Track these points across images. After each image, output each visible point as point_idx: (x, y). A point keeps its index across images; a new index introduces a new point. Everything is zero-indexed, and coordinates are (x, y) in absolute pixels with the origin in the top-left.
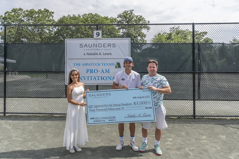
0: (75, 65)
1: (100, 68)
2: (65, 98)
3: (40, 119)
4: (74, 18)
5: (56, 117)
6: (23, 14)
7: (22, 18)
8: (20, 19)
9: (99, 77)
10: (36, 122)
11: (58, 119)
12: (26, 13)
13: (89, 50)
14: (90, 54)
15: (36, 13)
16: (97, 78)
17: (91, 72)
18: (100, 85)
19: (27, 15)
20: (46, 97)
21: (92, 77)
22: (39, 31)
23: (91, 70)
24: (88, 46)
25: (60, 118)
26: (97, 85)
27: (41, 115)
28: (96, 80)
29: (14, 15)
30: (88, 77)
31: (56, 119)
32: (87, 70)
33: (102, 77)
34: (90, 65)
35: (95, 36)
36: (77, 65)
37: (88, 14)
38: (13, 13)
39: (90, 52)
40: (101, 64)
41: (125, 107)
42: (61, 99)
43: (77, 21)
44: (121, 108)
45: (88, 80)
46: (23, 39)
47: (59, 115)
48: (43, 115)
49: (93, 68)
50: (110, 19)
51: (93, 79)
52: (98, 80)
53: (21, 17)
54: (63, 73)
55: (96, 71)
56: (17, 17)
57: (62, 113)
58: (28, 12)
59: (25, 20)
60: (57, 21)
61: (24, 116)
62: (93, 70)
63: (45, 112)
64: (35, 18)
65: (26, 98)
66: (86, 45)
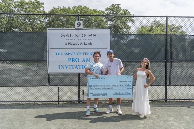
0: (57, 54)
1: (81, 57)
2: (48, 86)
3: (22, 107)
4: (64, 10)
5: (39, 104)
6: (13, 4)
7: (13, 8)
8: (11, 9)
9: (81, 66)
10: (18, 110)
11: (40, 106)
12: (17, 4)
13: (70, 39)
14: (72, 44)
15: (27, 4)
16: (78, 67)
17: (73, 61)
18: (81, 74)
19: (18, 6)
20: (29, 85)
21: (74, 66)
22: (30, 21)
23: (72, 59)
24: (69, 36)
25: (43, 106)
26: (79, 73)
27: (24, 103)
28: (77, 68)
29: (5, 5)
30: (70, 66)
31: (38, 107)
32: (69, 59)
33: (83, 66)
34: (72, 54)
35: (76, 26)
36: (59, 54)
37: (78, 7)
38: (4, 4)
39: (71, 42)
40: (82, 54)
41: (113, 87)
42: (44, 87)
43: (67, 13)
44: (111, 88)
45: (70, 68)
46: (15, 30)
47: (42, 103)
48: (26, 102)
49: (75, 57)
50: (98, 11)
51: (74, 68)
52: (80, 68)
53: (11, 8)
54: (45, 62)
55: (77, 60)
56: (8, 7)
57: (45, 100)
58: (18, 3)
59: (16, 10)
60: (47, 13)
61: (7, 104)
62: (74, 59)
63: (28, 100)
64: (26, 8)
65: (9, 87)
66: (67, 35)
